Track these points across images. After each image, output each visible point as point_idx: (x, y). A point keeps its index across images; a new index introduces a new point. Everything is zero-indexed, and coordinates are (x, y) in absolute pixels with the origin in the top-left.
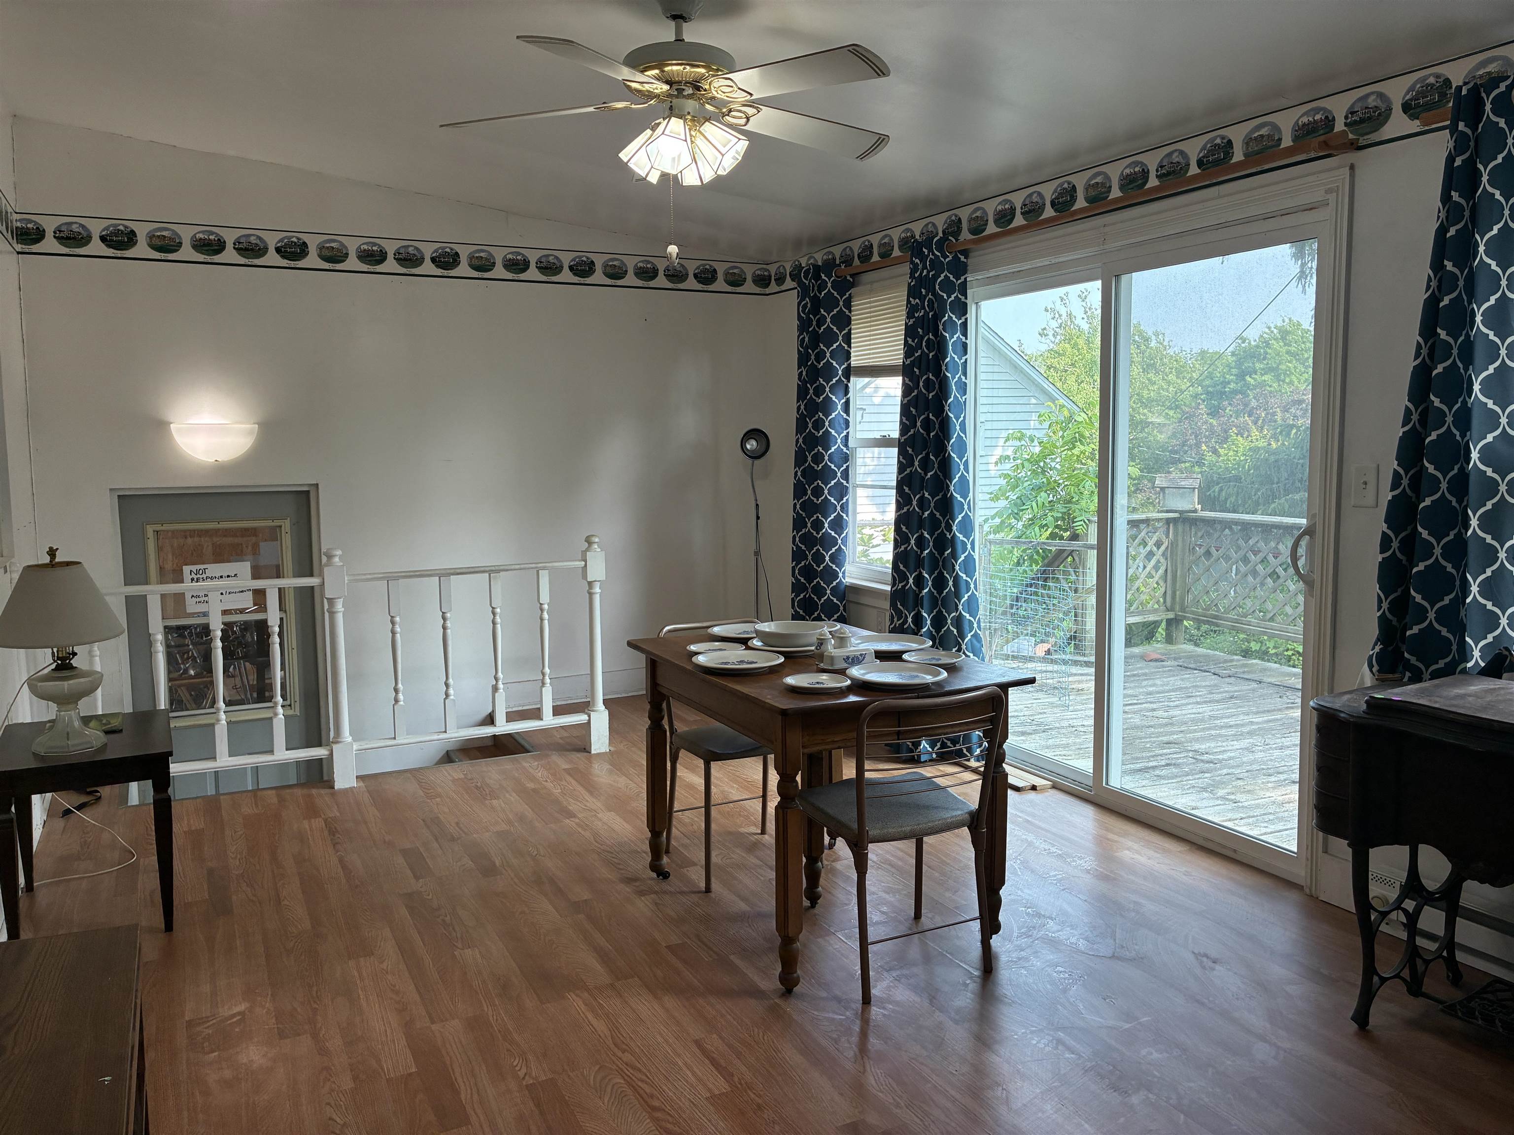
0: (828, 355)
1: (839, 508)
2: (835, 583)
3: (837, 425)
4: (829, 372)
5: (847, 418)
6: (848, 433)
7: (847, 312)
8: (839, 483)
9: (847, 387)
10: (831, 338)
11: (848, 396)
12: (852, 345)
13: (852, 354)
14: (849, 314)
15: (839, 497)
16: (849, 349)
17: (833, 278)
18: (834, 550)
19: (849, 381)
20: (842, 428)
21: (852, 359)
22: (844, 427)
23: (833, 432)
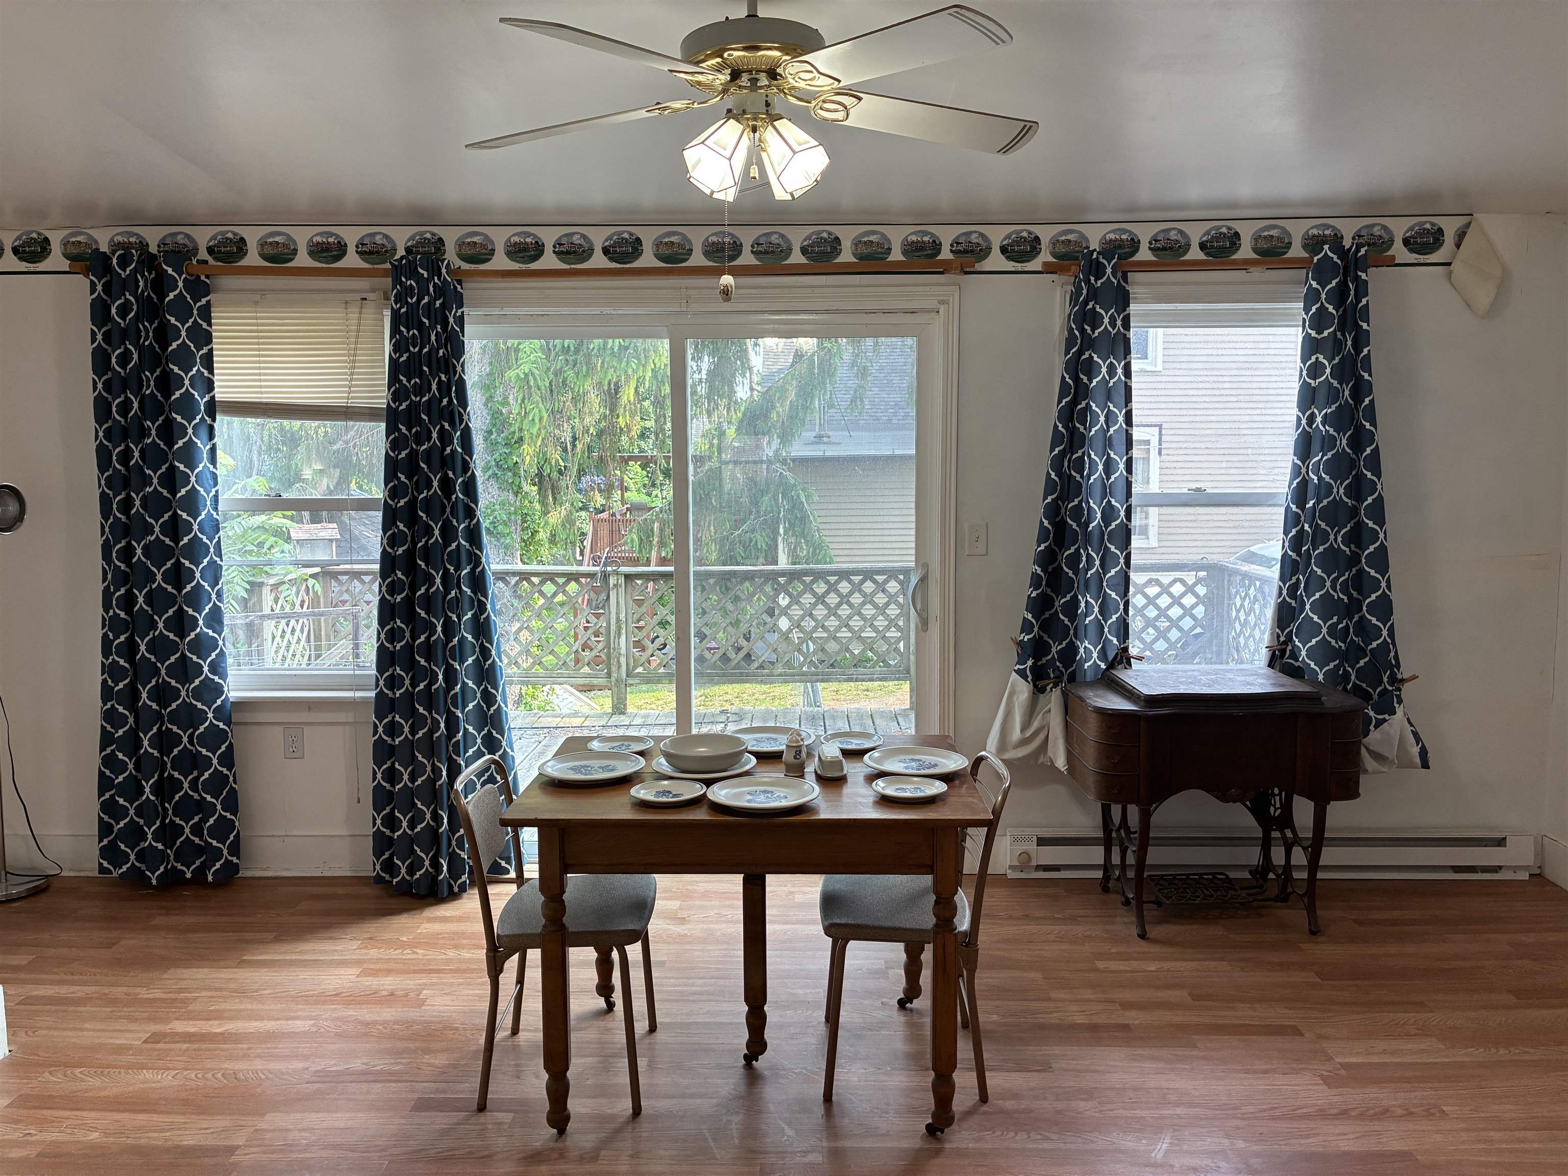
0: (187, 382)
1: (214, 596)
2: (219, 702)
3: (205, 482)
4: (187, 406)
5: (214, 470)
6: (217, 492)
7: (205, 325)
8: (212, 563)
9: (211, 429)
10: (185, 358)
11: (214, 441)
12: (215, 371)
13: (216, 384)
14: (209, 328)
15: (212, 581)
16: (210, 376)
17: (184, 276)
18: (213, 655)
19: (214, 420)
20: (210, 485)
21: (216, 390)
22: (212, 483)
23: (201, 490)
